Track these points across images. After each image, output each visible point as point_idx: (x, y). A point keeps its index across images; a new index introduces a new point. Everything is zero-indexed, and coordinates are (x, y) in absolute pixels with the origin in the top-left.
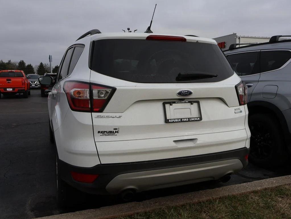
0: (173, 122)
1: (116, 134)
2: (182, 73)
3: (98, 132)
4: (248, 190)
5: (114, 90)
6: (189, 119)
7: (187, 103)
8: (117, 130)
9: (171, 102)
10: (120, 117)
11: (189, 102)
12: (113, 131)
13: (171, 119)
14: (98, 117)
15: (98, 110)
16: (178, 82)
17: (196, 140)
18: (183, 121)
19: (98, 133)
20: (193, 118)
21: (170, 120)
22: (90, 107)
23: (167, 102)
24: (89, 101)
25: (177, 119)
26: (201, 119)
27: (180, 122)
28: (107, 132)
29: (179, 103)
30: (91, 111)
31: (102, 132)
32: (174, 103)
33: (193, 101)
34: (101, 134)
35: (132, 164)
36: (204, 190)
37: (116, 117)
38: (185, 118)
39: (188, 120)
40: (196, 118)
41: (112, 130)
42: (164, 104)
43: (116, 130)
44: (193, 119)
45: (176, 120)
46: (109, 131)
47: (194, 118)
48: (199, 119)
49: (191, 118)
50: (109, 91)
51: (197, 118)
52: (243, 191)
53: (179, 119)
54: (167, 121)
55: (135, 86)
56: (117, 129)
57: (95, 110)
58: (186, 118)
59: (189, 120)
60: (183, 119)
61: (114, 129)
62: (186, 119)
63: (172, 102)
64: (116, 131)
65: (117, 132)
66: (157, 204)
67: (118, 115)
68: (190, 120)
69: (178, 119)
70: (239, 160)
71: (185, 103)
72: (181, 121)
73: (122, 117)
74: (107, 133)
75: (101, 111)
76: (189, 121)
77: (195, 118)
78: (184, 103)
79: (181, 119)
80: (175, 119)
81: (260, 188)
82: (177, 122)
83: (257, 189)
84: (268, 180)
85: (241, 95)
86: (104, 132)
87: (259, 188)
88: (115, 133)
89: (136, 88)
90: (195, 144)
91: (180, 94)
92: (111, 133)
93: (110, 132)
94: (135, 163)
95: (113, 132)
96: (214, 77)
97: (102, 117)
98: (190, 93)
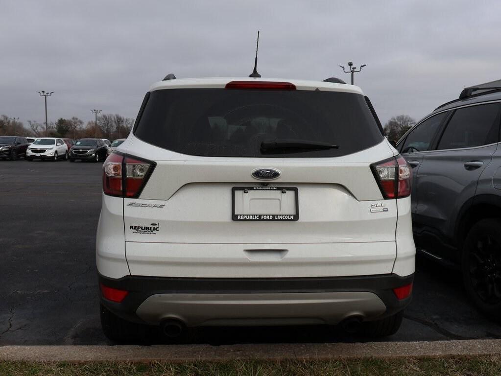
0: (245, 220)
1: (154, 232)
2: (265, 142)
3: (131, 226)
4: (415, 354)
5: (153, 165)
6: (274, 216)
7: (275, 190)
8: (156, 227)
9: (245, 187)
10: (162, 206)
11: (278, 189)
12: (151, 228)
13: (241, 215)
14: (131, 204)
15: (132, 194)
16: (263, 156)
17: (285, 252)
18: (263, 220)
19: (131, 229)
20: (281, 215)
21: (239, 217)
22: (121, 189)
23: (238, 187)
24: (121, 181)
25: (252, 215)
26: (296, 217)
27: (256, 220)
28: (142, 227)
29: (260, 190)
30: (123, 195)
31: (135, 227)
32: (252, 189)
33: (283, 188)
34: (134, 231)
35: (175, 279)
36: (333, 344)
37: (155, 206)
38: (266, 215)
39: (271, 217)
40: (288, 215)
41: (150, 226)
42: (233, 190)
43: (154, 226)
44: (281, 217)
45: (251, 217)
46: (145, 227)
47: (283, 215)
48: (292, 217)
49: (277, 215)
50: (147, 166)
51: (290, 215)
52: (403, 354)
53: (257, 215)
54: (235, 217)
55: (185, 161)
56: (156, 225)
57: (128, 194)
58: (269, 215)
59: (274, 218)
60: (264, 215)
61: (152, 224)
62: (268, 217)
63: (247, 188)
64: (154, 228)
65: (156, 230)
66: (238, 353)
67: (159, 203)
68: (276, 218)
69: (254, 215)
70: (375, 295)
71: (271, 189)
72: (260, 218)
73: (164, 207)
74: (142, 229)
75: (136, 196)
76: (274, 220)
77: (285, 215)
78: (269, 190)
79: (260, 216)
80: (248, 215)
81: (441, 353)
82: (252, 220)
83: (433, 354)
84: (466, 342)
85: (386, 181)
86: (139, 227)
87: (438, 354)
88: (154, 230)
89: (186, 163)
90: (282, 258)
91: (257, 174)
92: (147, 230)
93: (147, 228)
94: (179, 279)
95: (151, 230)
96: (331, 149)
97: (137, 205)
98: (276, 175)
